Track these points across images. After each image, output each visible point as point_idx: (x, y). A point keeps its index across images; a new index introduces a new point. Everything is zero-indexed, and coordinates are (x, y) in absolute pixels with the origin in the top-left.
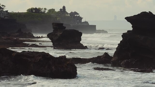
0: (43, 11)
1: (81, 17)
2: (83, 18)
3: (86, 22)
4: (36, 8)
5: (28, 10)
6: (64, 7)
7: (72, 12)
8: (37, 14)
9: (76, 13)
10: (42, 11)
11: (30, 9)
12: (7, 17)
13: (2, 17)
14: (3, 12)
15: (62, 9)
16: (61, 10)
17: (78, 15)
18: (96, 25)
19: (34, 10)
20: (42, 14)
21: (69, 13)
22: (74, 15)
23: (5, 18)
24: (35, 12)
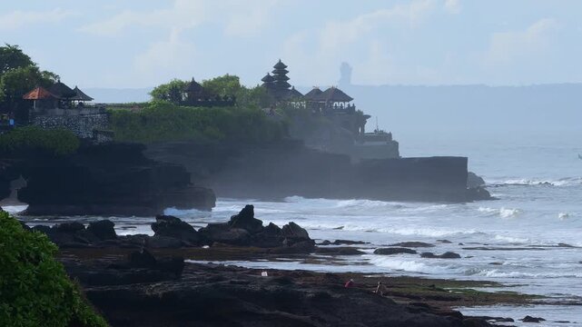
1: (360, 113)
2: (369, 117)
3: (383, 137)
4: (193, 83)
5: (159, 93)
6: (281, 68)
7: (317, 92)
8: (202, 109)
9: (336, 94)
10: (222, 95)
11: (163, 86)
12: (107, 134)
13: (85, 136)
14: (85, 112)
15: (272, 75)
16: (268, 79)
17: (345, 105)
19: (185, 91)
20: (226, 110)
21: (304, 94)
22: (329, 103)
23: (94, 138)
24: (191, 102)
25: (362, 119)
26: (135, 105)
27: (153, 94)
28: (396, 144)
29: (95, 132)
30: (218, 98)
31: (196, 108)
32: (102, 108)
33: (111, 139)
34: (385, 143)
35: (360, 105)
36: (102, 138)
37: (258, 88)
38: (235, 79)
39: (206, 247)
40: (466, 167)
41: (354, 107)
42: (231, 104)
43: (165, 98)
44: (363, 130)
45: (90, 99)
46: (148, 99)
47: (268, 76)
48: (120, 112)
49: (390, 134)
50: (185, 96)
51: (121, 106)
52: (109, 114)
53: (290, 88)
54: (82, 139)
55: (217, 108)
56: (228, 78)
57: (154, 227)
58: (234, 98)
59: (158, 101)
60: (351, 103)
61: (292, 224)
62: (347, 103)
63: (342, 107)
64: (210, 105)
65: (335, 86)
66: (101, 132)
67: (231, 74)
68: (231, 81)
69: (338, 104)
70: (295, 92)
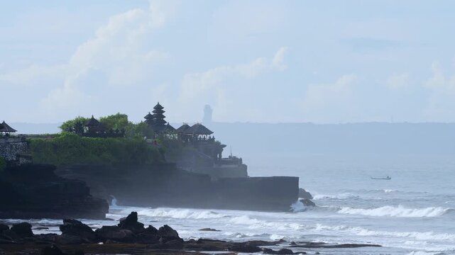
0: (117, 131)
2: (225, 146)
4: (93, 119)
5: (67, 127)
6: (159, 109)
7: (186, 127)
8: (99, 139)
9: (201, 129)
10: (114, 129)
11: (70, 122)
12: (26, 157)
13: (10, 159)
14: (11, 141)
15: (152, 114)
16: (149, 117)
17: (207, 137)
18: (298, 178)
19: (86, 126)
20: (117, 140)
21: (176, 128)
22: (194, 136)
23: (18, 160)
24: (90, 134)
25: (219, 147)
26: (48, 136)
27: (62, 127)
28: (245, 167)
29: (18, 156)
30: (111, 131)
31: (95, 139)
32: (23, 138)
33: (30, 161)
34: (237, 166)
35: (218, 137)
36: (23, 161)
37: (142, 123)
38: (125, 117)
39: (101, 243)
40: (298, 184)
41: (214, 138)
42: (121, 135)
43: (71, 130)
44: (220, 156)
45: (14, 131)
46: (59, 131)
47: (150, 115)
48: (37, 141)
49: (241, 159)
50: (86, 129)
51: (38, 136)
52: (29, 142)
53: (166, 124)
54: (8, 162)
55: (111, 138)
56: (119, 116)
57: (62, 228)
58: (123, 131)
59: (66, 133)
60: (212, 136)
61: (166, 226)
62: (208, 136)
63: (204, 138)
64: (105, 136)
65: (199, 123)
66: (22, 156)
67: (122, 113)
68: (121, 118)
69: (202, 136)
70: (169, 127)
